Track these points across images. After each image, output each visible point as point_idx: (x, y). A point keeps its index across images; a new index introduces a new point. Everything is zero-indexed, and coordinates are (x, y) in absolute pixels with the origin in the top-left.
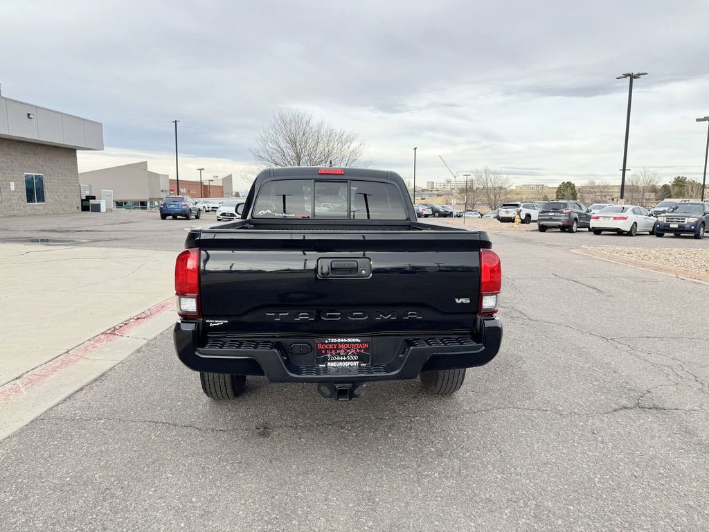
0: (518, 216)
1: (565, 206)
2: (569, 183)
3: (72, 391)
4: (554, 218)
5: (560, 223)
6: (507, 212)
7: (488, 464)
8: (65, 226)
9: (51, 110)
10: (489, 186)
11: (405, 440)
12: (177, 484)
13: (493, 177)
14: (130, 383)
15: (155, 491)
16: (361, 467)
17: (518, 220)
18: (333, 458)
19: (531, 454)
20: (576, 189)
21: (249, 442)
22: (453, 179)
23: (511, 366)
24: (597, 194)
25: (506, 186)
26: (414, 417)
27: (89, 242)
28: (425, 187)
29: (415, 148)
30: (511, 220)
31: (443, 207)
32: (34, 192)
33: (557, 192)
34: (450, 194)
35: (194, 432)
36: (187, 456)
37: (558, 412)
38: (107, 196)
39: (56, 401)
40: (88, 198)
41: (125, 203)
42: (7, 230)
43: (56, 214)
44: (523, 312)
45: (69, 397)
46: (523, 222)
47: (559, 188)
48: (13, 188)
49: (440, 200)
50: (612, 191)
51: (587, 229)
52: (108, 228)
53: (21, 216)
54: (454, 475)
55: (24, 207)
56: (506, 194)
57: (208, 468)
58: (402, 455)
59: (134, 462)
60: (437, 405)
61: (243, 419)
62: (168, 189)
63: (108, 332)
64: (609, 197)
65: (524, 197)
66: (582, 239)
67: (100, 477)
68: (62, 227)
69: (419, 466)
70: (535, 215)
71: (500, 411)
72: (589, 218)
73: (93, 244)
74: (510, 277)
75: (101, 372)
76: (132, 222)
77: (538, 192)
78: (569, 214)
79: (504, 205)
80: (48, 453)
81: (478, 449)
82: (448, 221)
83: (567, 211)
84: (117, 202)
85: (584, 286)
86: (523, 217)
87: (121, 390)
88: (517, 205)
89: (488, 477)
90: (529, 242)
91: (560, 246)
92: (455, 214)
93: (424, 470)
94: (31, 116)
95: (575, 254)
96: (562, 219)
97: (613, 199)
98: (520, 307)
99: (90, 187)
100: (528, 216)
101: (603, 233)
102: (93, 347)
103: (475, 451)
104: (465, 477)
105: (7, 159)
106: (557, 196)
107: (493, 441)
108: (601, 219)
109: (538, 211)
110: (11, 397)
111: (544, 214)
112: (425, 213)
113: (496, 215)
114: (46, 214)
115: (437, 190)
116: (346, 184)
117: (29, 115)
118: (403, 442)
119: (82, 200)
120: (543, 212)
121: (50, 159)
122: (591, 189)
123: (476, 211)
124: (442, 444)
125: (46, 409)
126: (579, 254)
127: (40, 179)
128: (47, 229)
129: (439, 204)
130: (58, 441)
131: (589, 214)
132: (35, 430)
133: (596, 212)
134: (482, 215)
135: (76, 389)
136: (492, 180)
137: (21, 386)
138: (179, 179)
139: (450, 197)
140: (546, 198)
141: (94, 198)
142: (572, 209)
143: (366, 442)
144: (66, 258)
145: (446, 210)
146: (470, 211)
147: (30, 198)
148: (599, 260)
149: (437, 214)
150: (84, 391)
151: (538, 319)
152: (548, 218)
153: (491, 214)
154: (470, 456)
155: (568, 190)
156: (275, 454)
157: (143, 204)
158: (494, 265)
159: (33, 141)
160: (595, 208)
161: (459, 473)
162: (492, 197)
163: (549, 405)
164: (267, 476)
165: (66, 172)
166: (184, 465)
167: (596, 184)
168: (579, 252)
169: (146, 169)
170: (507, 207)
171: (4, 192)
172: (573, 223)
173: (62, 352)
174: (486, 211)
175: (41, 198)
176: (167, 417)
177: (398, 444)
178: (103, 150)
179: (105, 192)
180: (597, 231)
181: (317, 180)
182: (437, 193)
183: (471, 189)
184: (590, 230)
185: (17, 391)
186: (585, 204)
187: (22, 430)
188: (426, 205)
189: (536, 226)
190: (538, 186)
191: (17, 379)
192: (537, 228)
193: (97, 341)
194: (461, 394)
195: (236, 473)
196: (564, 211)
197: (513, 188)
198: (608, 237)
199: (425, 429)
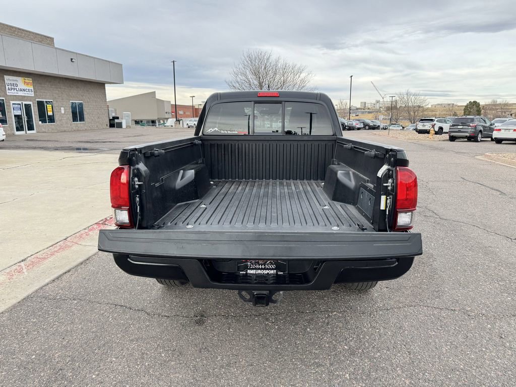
0: (432, 129)
1: (472, 120)
2: (475, 102)
3: (61, 273)
4: (462, 130)
5: (467, 134)
6: (424, 126)
7: (397, 367)
8: (96, 138)
9: (87, 56)
10: (410, 105)
11: (322, 336)
12: (117, 369)
13: (413, 98)
14: (106, 267)
15: (98, 375)
16: (278, 362)
17: (432, 132)
18: (254, 351)
19: (439, 358)
20: (480, 106)
21: (186, 330)
22: (381, 100)
23: (423, 263)
24: (498, 110)
25: (424, 105)
26: (332, 312)
27: (108, 150)
28: (359, 106)
29: (351, 76)
30: (427, 132)
31: (372, 122)
32: (78, 114)
33: (465, 109)
34: (378, 111)
35: (143, 316)
36: (132, 340)
37: (466, 312)
38: (127, 116)
39: (47, 281)
40: (114, 118)
41: (141, 121)
42: (57, 141)
43: (92, 130)
44: (435, 211)
45: (58, 278)
46: (436, 133)
47: (466, 106)
48: (63, 112)
49: (371, 116)
50: (511, 107)
51: (490, 139)
52: (125, 140)
53: (69, 131)
54: (364, 377)
55: (71, 125)
56: (423, 111)
57: (147, 354)
58: (317, 352)
59: (90, 343)
60: (353, 301)
61: (186, 306)
62: (170, 111)
63: (101, 222)
64: (508, 113)
65: (437, 113)
66: (485, 148)
67: (59, 357)
68: (94, 139)
69: (331, 364)
70: (446, 127)
71: (411, 309)
72: (492, 130)
73: (111, 151)
74: (424, 180)
75: (87, 257)
76: (143, 135)
77: (449, 109)
78: (476, 127)
79: (422, 120)
80: (26, 329)
81: (388, 350)
82: (375, 133)
83: (473, 125)
84: (135, 121)
85: (488, 189)
86: (437, 129)
87: (97, 273)
88: (432, 120)
89: (397, 382)
90: (442, 149)
91: (468, 153)
92: (382, 127)
93: (336, 370)
94: (73, 60)
95: (480, 160)
96: (469, 131)
97: (511, 115)
98: (432, 207)
99: (116, 110)
100: (441, 128)
101: (503, 142)
102: (87, 235)
103: (385, 352)
104: (374, 381)
105: (59, 91)
106: (464, 112)
107: (403, 341)
108: (503, 131)
109: (449, 125)
110: (14, 277)
111: (454, 127)
112: (358, 126)
113: (414, 128)
114: (86, 130)
115: (369, 109)
116: (281, 105)
117: (72, 59)
118: (320, 337)
119: (110, 120)
120: (453, 126)
121: (87, 91)
122: (494, 106)
123: (399, 125)
124: (355, 342)
125: (37, 288)
126: (484, 160)
127: (81, 105)
128: (84, 140)
129: (369, 120)
130: (37, 318)
131: (492, 127)
132: (23, 307)
133: (498, 125)
134: (403, 128)
135: (64, 271)
136: (413, 101)
137: (24, 267)
138: (177, 104)
139: (379, 114)
140: (455, 115)
141: (118, 118)
142: (478, 123)
143: (286, 336)
144: (89, 162)
145: (375, 124)
146: (394, 124)
147: (75, 119)
148: (501, 165)
149: (367, 127)
150: (70, 273)
151: (448, 218)
152: (457, 130)
153: (410, 127)
154: (380, 357)
155: (474, 108)
156: (205, 344)
157: (153, 122)
158: (410, 182)
159: (75, 78)
160: (497, 122)
161: (368, 375)
162: (412, 113)
163: (457, 305)
164: (194, 366)
165: (99, 100)
166: (128, 349)
167: (498, 103)
168: (482, 159)
169: (155, 97)
170: (423, 121)
171: (57, 114)
172: (478, 134)
173: (62, 239)
174: (407, 124)
175: (82, 119)
176: (126, 300)
177: (315, 340)
178: (123, 83)
179: (125, 114)
180: (499, 141)
181: (256, 102)
182: (368, 111)
183: (395, 107)
184: (492, 140)
185: (20, 271)
186: (488, 119)
187: (14, 307)
188: (359, 120)
189: (447, 137)
190: (449, 104)
191: (22, 261)
192: (448, 138)
193: (90, 230)
194: (377, 291)
195: (169, 361)
196: (471, 125)
197: (430, 106)
198: (508, 145)
199: (341, 325)
